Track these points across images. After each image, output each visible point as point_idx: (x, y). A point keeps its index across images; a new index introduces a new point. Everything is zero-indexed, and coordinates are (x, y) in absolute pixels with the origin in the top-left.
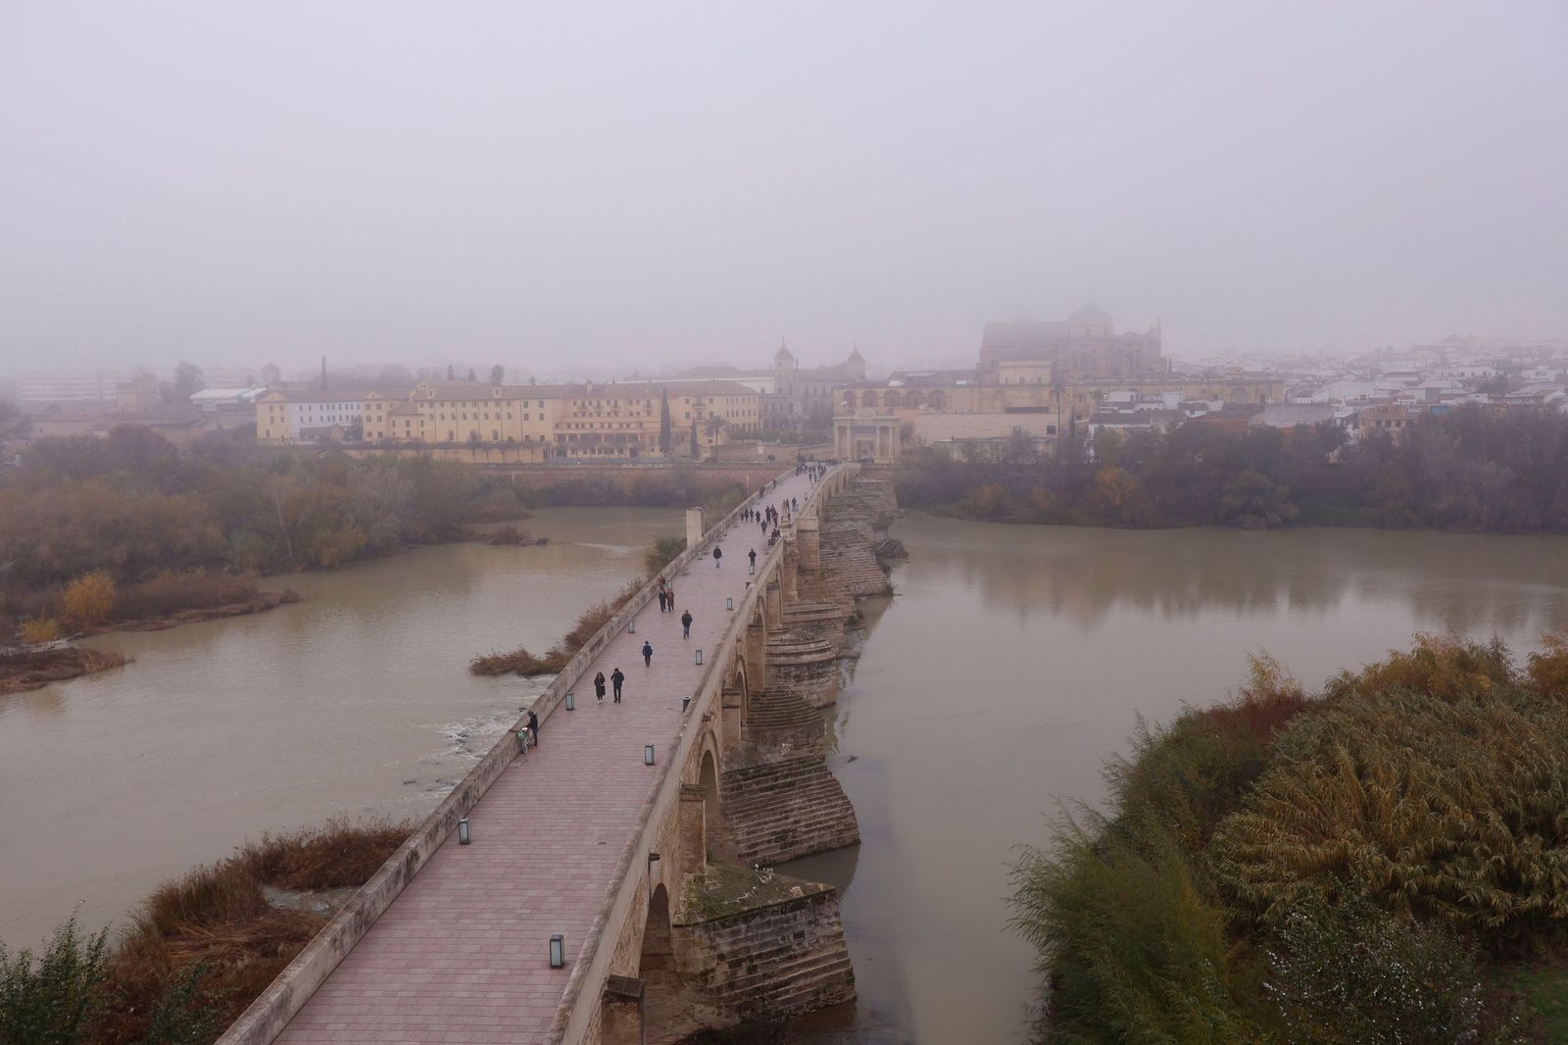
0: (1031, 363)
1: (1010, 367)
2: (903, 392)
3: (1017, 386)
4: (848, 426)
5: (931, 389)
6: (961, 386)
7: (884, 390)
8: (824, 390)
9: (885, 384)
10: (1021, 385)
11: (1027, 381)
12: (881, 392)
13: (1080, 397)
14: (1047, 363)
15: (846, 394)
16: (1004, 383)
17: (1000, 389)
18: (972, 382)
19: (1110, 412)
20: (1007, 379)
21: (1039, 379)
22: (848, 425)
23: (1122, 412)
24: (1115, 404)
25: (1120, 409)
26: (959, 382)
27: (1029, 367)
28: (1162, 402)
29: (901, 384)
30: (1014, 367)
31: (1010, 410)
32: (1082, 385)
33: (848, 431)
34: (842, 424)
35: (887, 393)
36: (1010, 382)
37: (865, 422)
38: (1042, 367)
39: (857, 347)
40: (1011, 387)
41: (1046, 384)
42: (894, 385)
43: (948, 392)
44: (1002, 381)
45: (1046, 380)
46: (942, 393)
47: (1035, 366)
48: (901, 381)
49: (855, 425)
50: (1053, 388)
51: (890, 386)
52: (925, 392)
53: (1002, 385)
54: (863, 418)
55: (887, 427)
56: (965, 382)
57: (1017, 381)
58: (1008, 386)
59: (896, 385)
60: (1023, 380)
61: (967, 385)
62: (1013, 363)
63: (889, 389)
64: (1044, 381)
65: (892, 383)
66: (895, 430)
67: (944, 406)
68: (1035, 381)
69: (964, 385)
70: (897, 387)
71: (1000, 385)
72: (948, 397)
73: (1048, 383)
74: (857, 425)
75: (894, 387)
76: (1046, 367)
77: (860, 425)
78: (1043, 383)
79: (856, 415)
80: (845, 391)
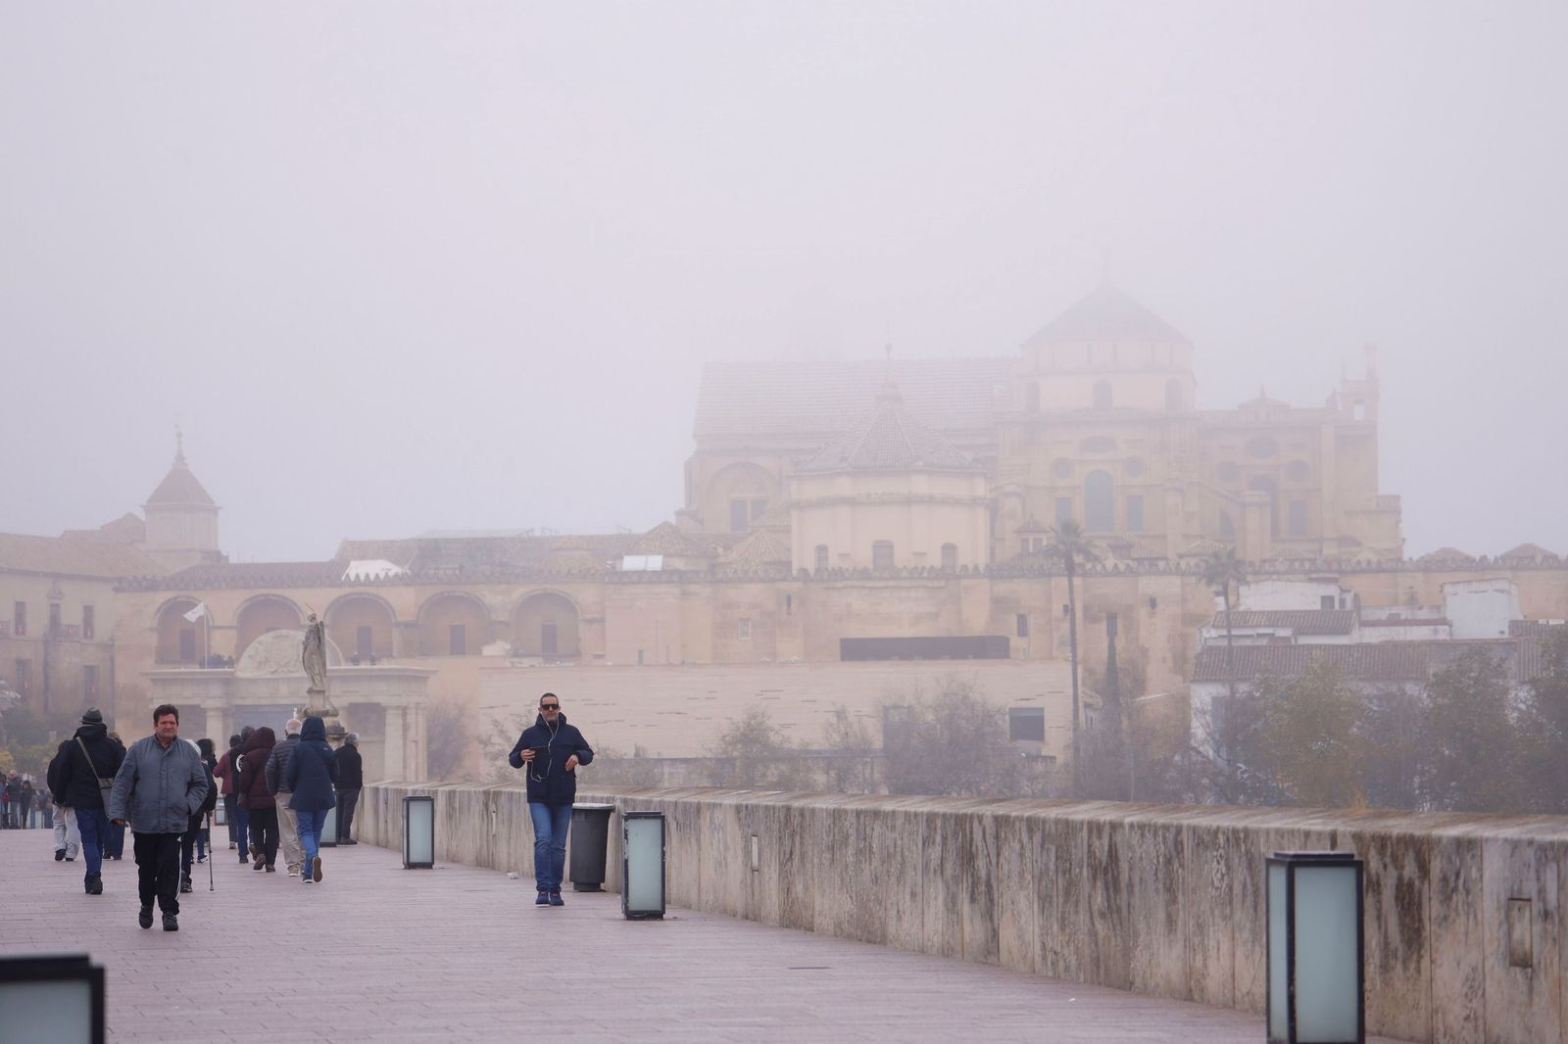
0: (921, 485)
1: (832, 502)
2: (405, 602)
3: (864, 574)
4: (209, 704)
5: (520, 592)
6: (641, 577)
7: (327, 594)
8: (54, 620)
10: (882, 570)
11: (902, 558)
13: (1112, 618)
14: (981, 488)
15: (173, 611)
16: (811, 567)
17: (796, 586)
18: (679, 564)
19: (1264, 642)
20: (822, 550)
21: (949, 549)
22: (211, 699)
23: (1304, 640)
24: (1275, 618)
25: (1300, 632)
26: (631, 563)
27: (909, 501)
28: (1444, 622)
29: (395, 570)
30: (851, 502)
31: (856, 650)
32: (1116, 572)
33: (214, 728)
34: (188, 696)
36: (833, 562)
37: (284, 689)
38: (957, 502)
39: (180, 458)
40: (838, 574)
41: (976, 568)
42: (367, 576)
43: (586, 596)
44: (804, 559)
45: (974, 551)
46: (568, 605)
47: (930, 501)
48: (396, 562)
49: (240, 702)
50: (1002, 588)
51: (352, 578)
52: (498, 600)
53: (804, 571)
54: (273, 673)
55: (379, 704)
56: (655, 562)
57: (864, 556)
58: (829, 576)
59: (372, 577)
60: (883, 549)
61: (663, 571)
62: (844, 486)
63: (348, 590)
64: (964, 558)
65: (358, 569)
66: (411, 719)
67: (575, 654)
68: (935, 560)
69: (654, 572)
70: (378, 582)
71: (795, 572)
72: (591, 621)
73: (982, 568)
74: (248, 702)
75: (368, 582)
76: (974, 502)
77: (264, 702)
78: (965, 567)
79: (244, 661)
80: (161, 597)
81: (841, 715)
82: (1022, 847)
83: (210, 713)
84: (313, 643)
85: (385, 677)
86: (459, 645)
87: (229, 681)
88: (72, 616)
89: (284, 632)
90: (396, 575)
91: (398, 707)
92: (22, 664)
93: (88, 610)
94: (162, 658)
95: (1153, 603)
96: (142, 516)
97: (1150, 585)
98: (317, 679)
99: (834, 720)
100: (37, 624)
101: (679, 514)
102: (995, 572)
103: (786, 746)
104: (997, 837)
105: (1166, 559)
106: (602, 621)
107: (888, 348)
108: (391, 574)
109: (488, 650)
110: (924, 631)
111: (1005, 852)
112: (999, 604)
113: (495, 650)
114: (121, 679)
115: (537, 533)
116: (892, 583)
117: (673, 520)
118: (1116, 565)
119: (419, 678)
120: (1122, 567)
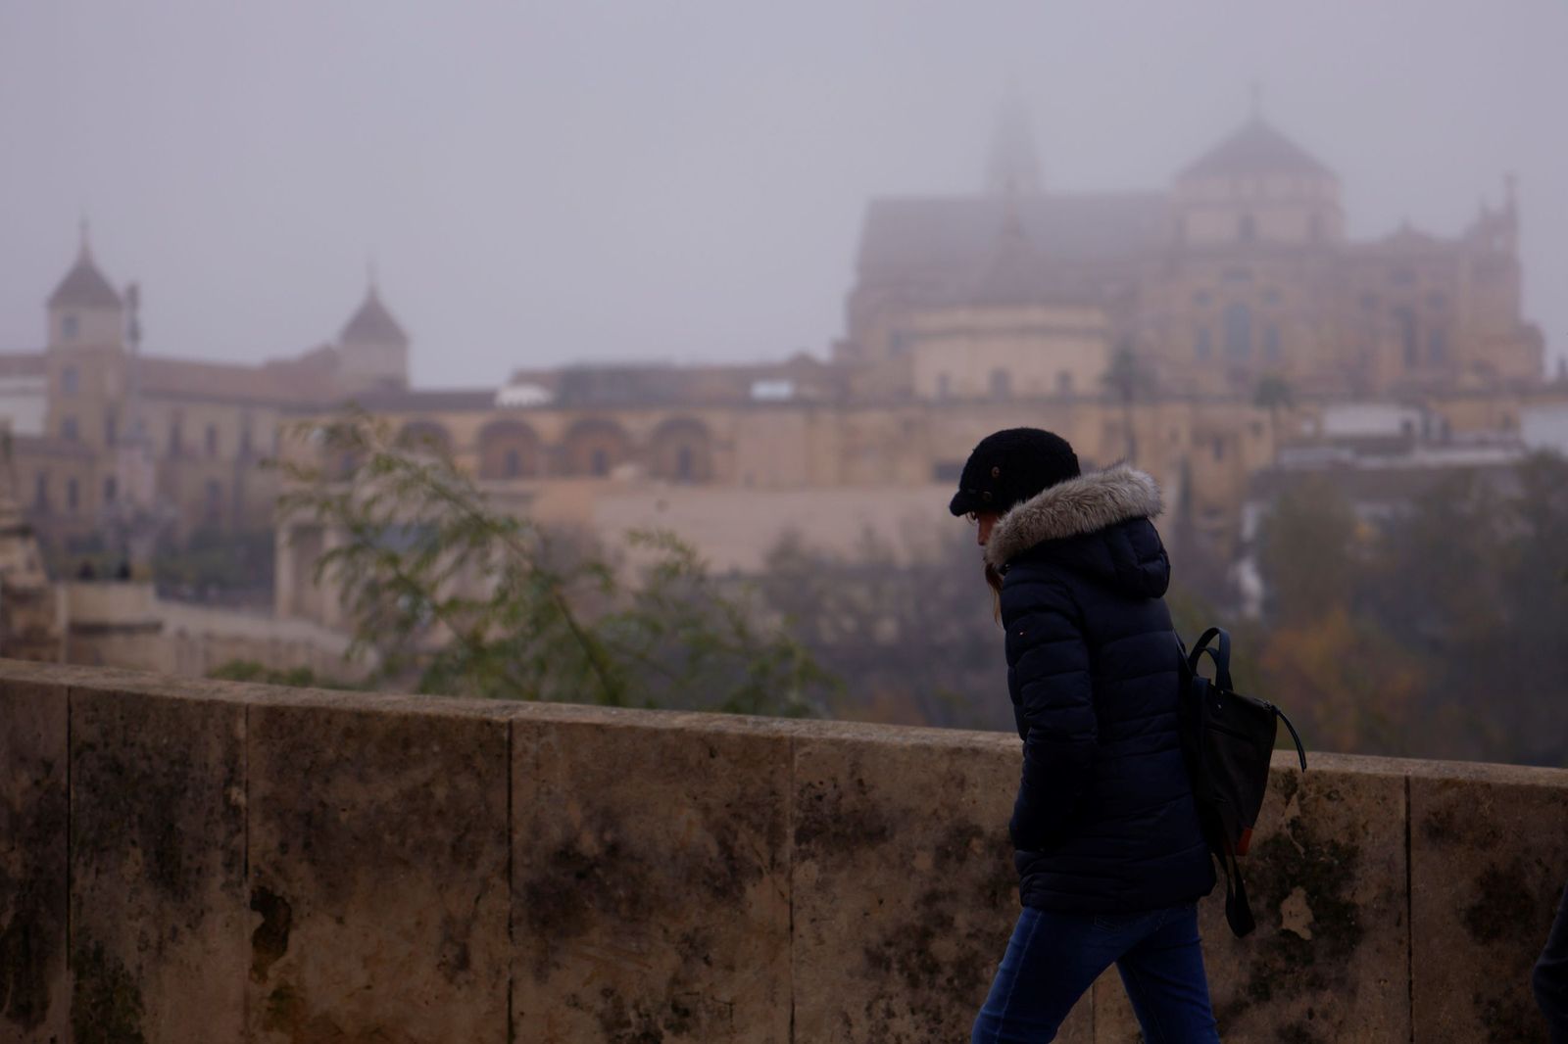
0: (1036, 315)
1: (954, 332)
2: (550, 427)
3: (982, 401)
5: (656, 418)
6: (770, 404)
7: (478, 423)
9: (480, 400)
10: (997, 397)
11: (1018, 385)
12: (466, 428)
13: (1219, 442)
16: (933, 392)
17: (917, 413)
18: (810, 391)
20: (944, 378)
21: (1065, 378)
26: (763, 390)
27: (1025, 330)
29: (543, 396)
30: (970, 333)
35: (491, 435)
36: (954, 389)
38: (1072, 332)
39: (371, 290)
40: (958, 402)
43: (718, 421)
46: (700, 430)
47: (1045, 330)
48: (545, 389)
51: (505, 404)
52: (638, 425)
53: (927, 398)
56: (782, 390)
57: (982, 383)
58: (949, 403)
60: (1000, 378)
61: (789, 399)
62: (964, 317)
63: (497, 416)
64: (1078, 385)
65: (511, 396)
67: (708, 478)
68: (1050, 386)
69: (783, 399)
71: (917, 397)
72: (723, 446)
73: (1092, 395)
76: (1089, 332)
78: (1078, 394)
86: (600, 467)
88: (263, 440)
90: (543, 402)
96: (336, 344)
100: (229, 446)
106: (733, 446)
108: (540, 400)
109: (619, 472)
113: (625, 472)
115: (680, 364)
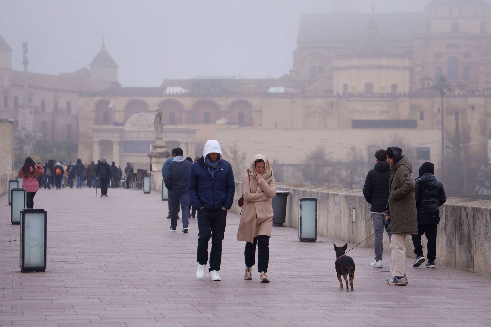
0: (384, 61)
1: (351, 68)
2: (187, 103)
3: (361, 95)
4: (114, 140)
5: (230, 100)
6: (276, 95)
7: (158, 100)
8: (56, 107)
9: (158, 92)
10: (368, 94)
11: (376, 89)
12: (153, 102)
13: (457, 113)
14: (407, 63)
16: (341, 92)
17: (335, 100)
18: (291, 90)
20: (345, 86)
21: (394, 86)
22: (115, 138)
26: (273, 90)
27: (379, 67)
29: (183, 91)
30: (357, 68)
31: (358, 124)
32: (459, 96)
33: (116, 149)
34: (106, 137)
36: (349, 91)
37: (142, 135)
38: (397, 68)
39: (103, 46)
40: (351, 95)
41: (405, 94)
42: (173, 93)
43: (255, 102)
44: (338, 89)
45: (404, 87)
46: (248, 105)
47: (387, 67)
48: (184, 88)
49: (125, 139)
50: (415, 101)
51: (168, 93)
52: (223, 103)
53: (338, 94)
54: (138, 129)
55: (177, 142)
56: (282, 90)
57: (361, 88)
58: (348, 96)
59: (175, 93)
60: (369, 86)
61: (285, 93)
62: (355, 62)
63: (165, 98)
64: (400, 90)
65: (170, 90)
66: (189, 147)
67: (251, 124)
68: (389, 90)
69: (281, 94)
70: (177, 95)
71: (335, 94)
72: (257, 112)
73: (407, 93)
74: (129, 139)
75: (173, 95)
76: (404, 68)
77: (135, 140)
78: (400, 93)
79: (127, 124)
80: (96, 99)
81: (353, 149)
82: (487, 222)
83: (114, 144)
84: (158, 120)
85: (180, 131)
86: (208, 120)
87: (122, 132)
88: (62, 105)
89: (142, 113)
90: (184, 93)
91: (184, 143)
92: (44, 123)
93: (69, 103)
94: (96, 122)
95: (473, 108)
96: (88, 68)
97: (472, 101)
98: (160, 133)
99: (350, 151)
100: (50, 108)
101: (291, 71)
102: (412, 95)
103: (331, 160)
104: (474, 217)
105: (478, 91)
106: (261, 112)
107: (373, 8)
108: (182, 92)
109: (219, 122)
110: (383, 117)
111: (478, 223)
112: (413, 107)
113: (221, 122)
114: (81, 129)
115: (237, 78)
116: (372, 99)
117: (288, 73)
118: (459, 94)
119: (193, 132)
120: (461, 93)
